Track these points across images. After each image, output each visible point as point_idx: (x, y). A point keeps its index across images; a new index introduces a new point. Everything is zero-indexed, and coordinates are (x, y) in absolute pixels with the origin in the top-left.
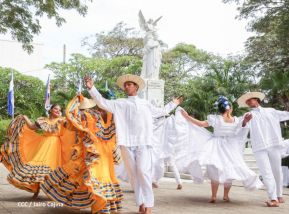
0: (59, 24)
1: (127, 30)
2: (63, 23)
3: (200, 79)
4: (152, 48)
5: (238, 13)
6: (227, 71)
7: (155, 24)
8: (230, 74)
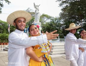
0: (9, 4)
1: (30, 10)
2: (10, 3)
3: (49, 23)
4: (38, 13)
5: (59, 5)
6: (55, 21)
7: (38, 7)
8: (56, 21)
